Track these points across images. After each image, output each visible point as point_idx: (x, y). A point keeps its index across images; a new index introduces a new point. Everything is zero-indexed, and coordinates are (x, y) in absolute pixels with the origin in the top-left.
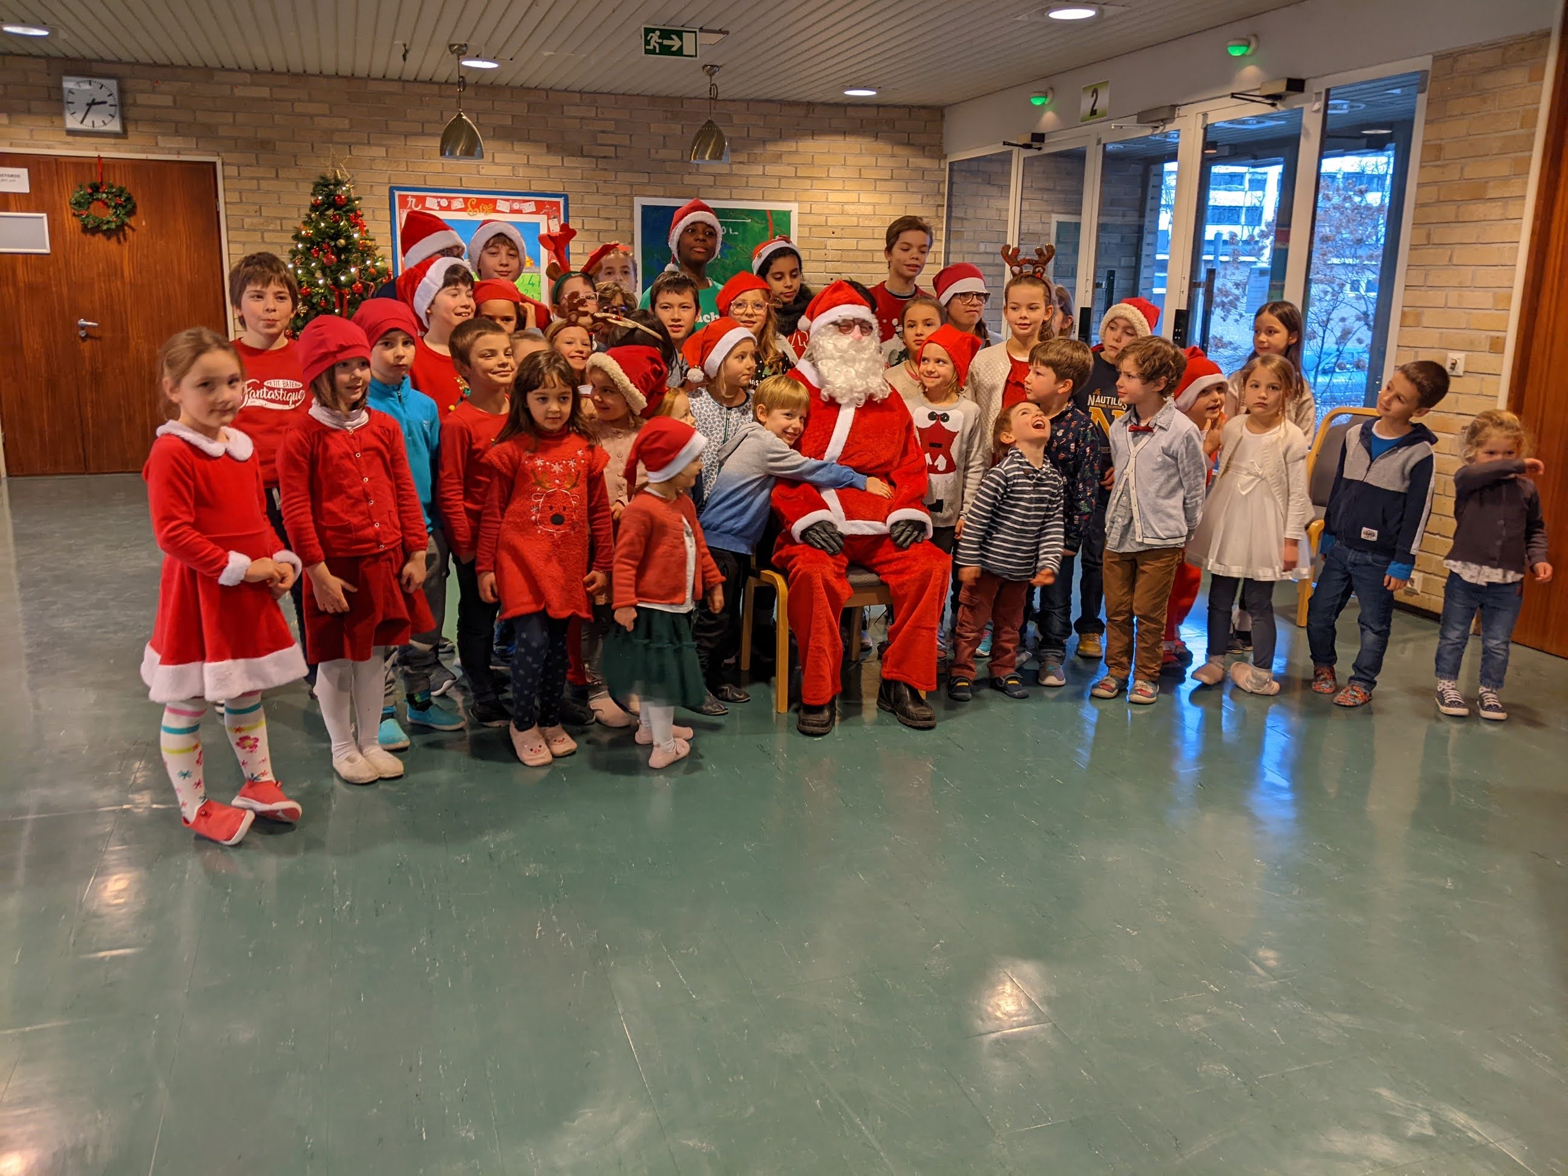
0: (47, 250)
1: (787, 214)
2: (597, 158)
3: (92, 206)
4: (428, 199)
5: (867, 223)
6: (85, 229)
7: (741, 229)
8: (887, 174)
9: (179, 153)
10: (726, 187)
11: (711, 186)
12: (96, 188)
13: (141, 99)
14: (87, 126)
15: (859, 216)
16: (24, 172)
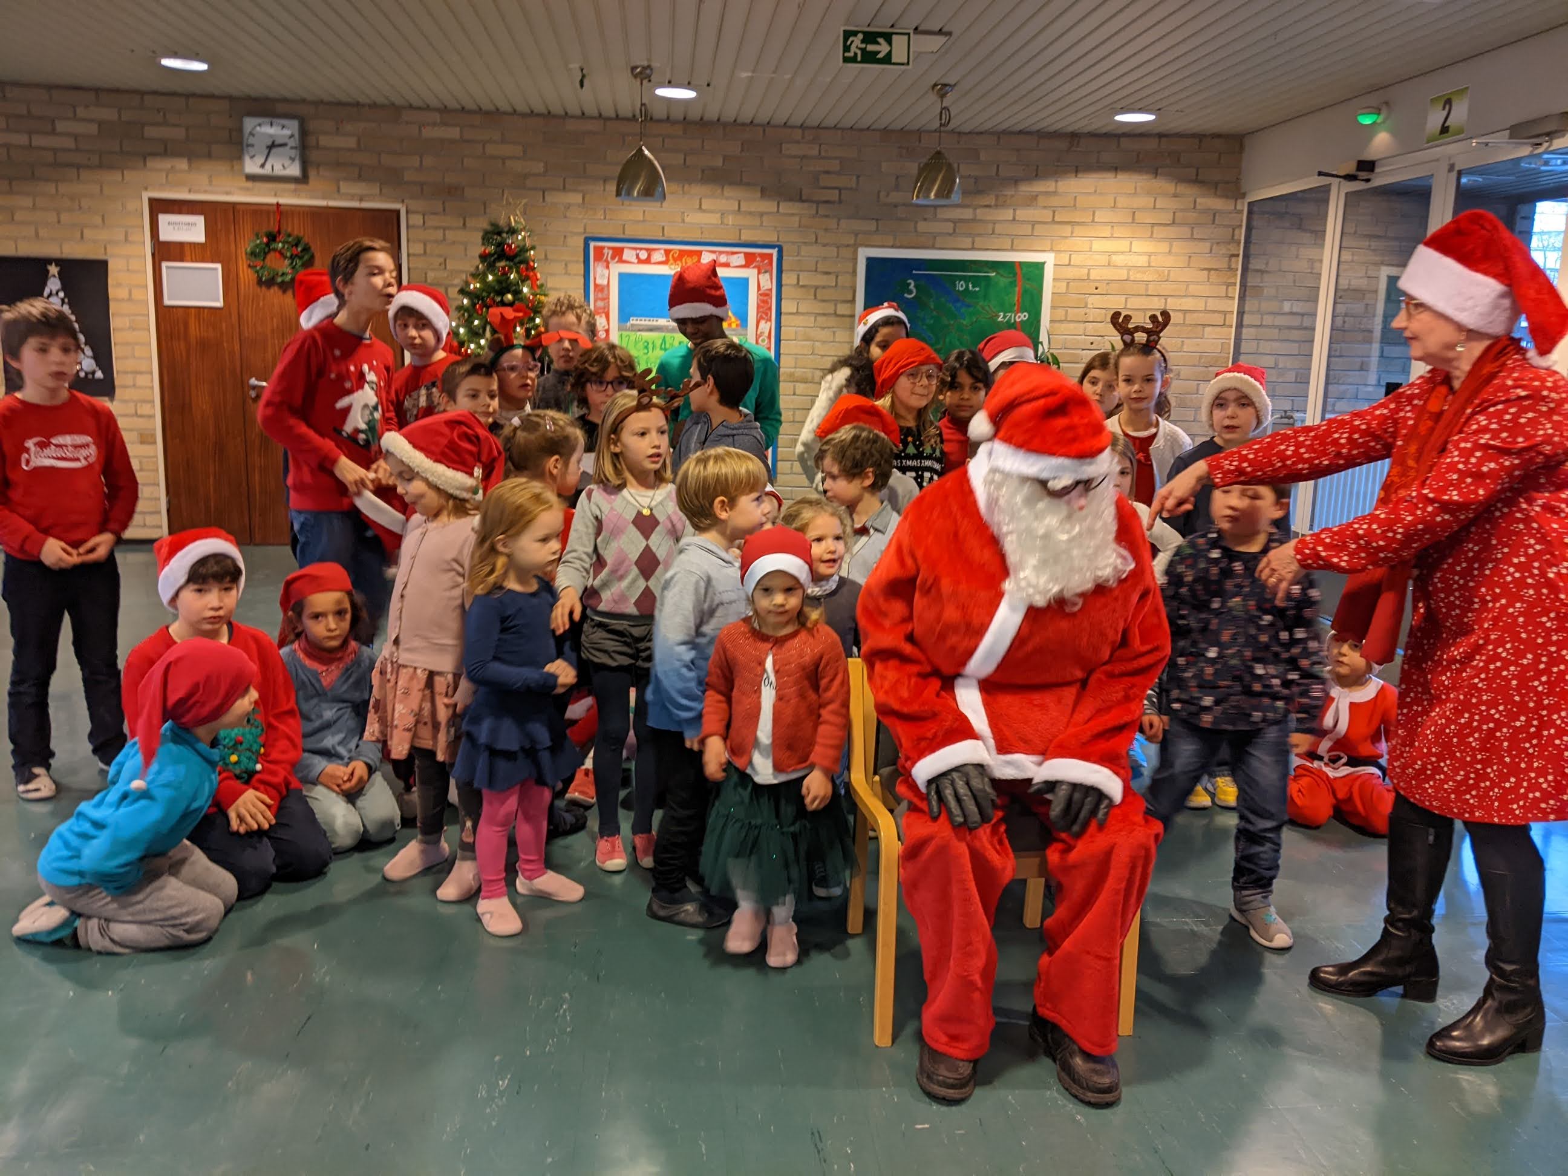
0: (219, 304)
1: (1040, 266)
2: (818, 203)
3: (269, 257)
4: (626, 252)
5: (1139, 277)
6: (260, 282)
7: (983, 284)
8: (1167, 218)
9: (361, 200)
10: (969, 235)
11: (950, 235)
12: (272, 238)
13: (324, 141)
14: (267, 171)
15: (1129, 268)
16: (200, 220)
